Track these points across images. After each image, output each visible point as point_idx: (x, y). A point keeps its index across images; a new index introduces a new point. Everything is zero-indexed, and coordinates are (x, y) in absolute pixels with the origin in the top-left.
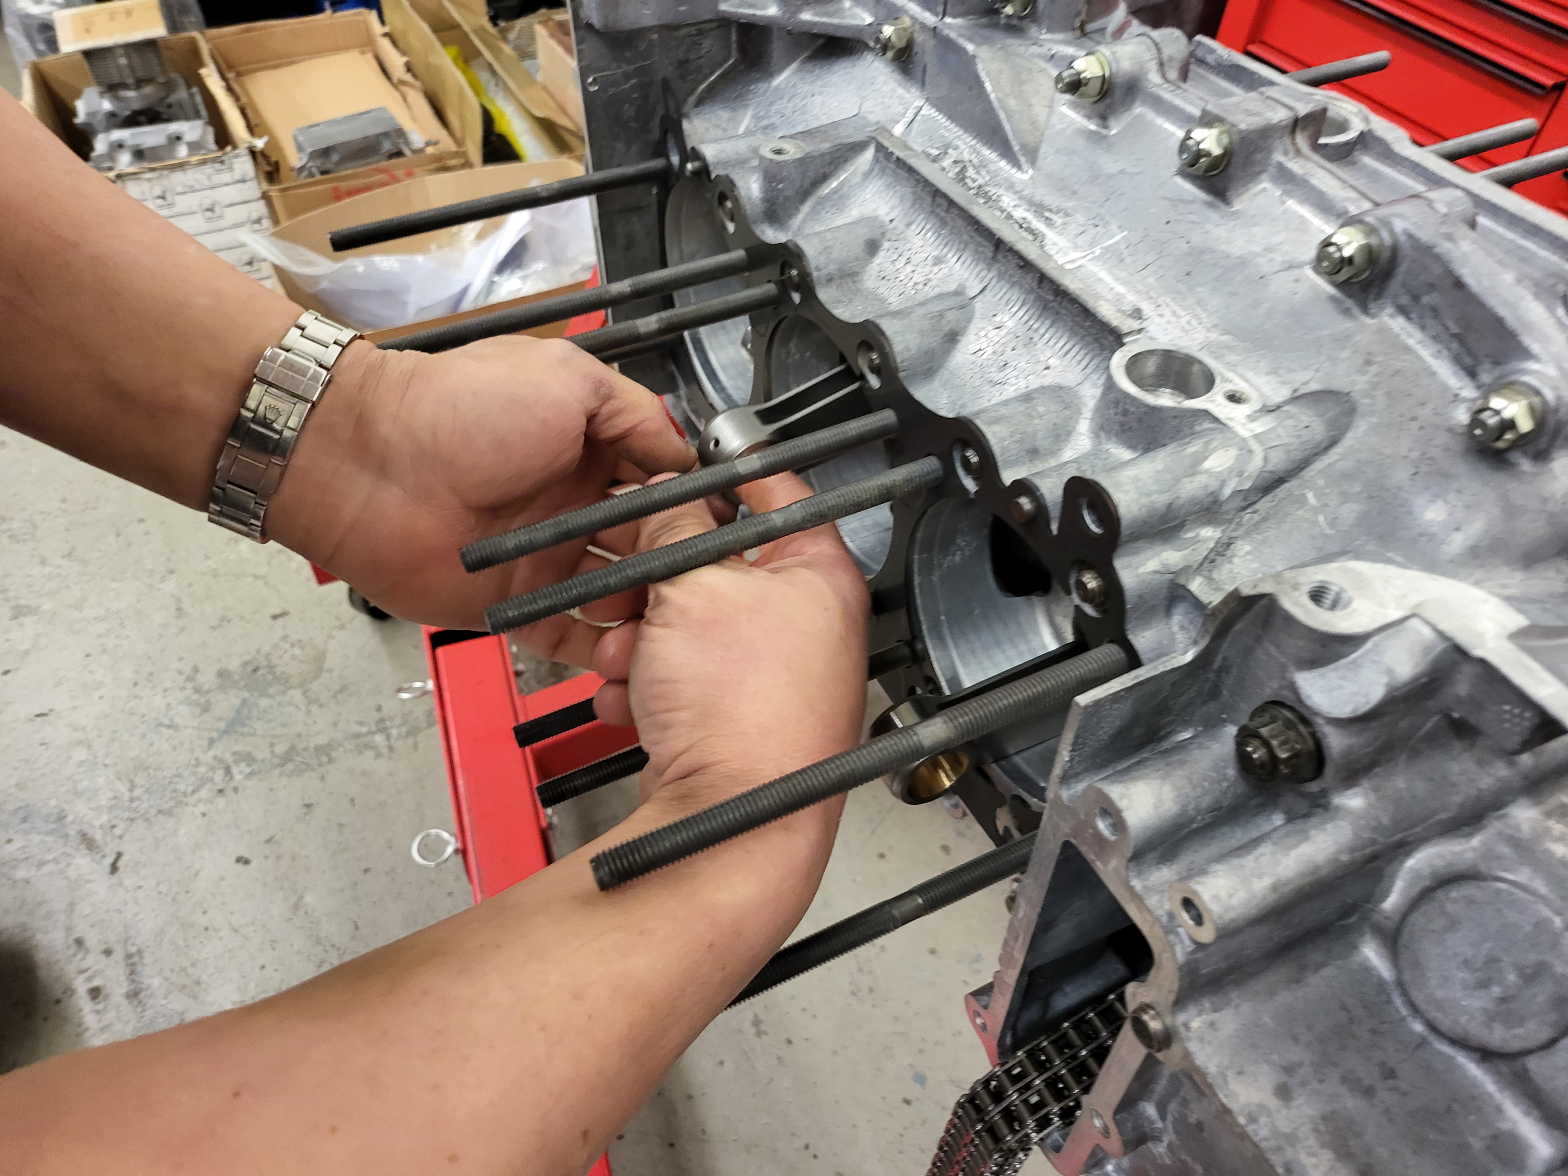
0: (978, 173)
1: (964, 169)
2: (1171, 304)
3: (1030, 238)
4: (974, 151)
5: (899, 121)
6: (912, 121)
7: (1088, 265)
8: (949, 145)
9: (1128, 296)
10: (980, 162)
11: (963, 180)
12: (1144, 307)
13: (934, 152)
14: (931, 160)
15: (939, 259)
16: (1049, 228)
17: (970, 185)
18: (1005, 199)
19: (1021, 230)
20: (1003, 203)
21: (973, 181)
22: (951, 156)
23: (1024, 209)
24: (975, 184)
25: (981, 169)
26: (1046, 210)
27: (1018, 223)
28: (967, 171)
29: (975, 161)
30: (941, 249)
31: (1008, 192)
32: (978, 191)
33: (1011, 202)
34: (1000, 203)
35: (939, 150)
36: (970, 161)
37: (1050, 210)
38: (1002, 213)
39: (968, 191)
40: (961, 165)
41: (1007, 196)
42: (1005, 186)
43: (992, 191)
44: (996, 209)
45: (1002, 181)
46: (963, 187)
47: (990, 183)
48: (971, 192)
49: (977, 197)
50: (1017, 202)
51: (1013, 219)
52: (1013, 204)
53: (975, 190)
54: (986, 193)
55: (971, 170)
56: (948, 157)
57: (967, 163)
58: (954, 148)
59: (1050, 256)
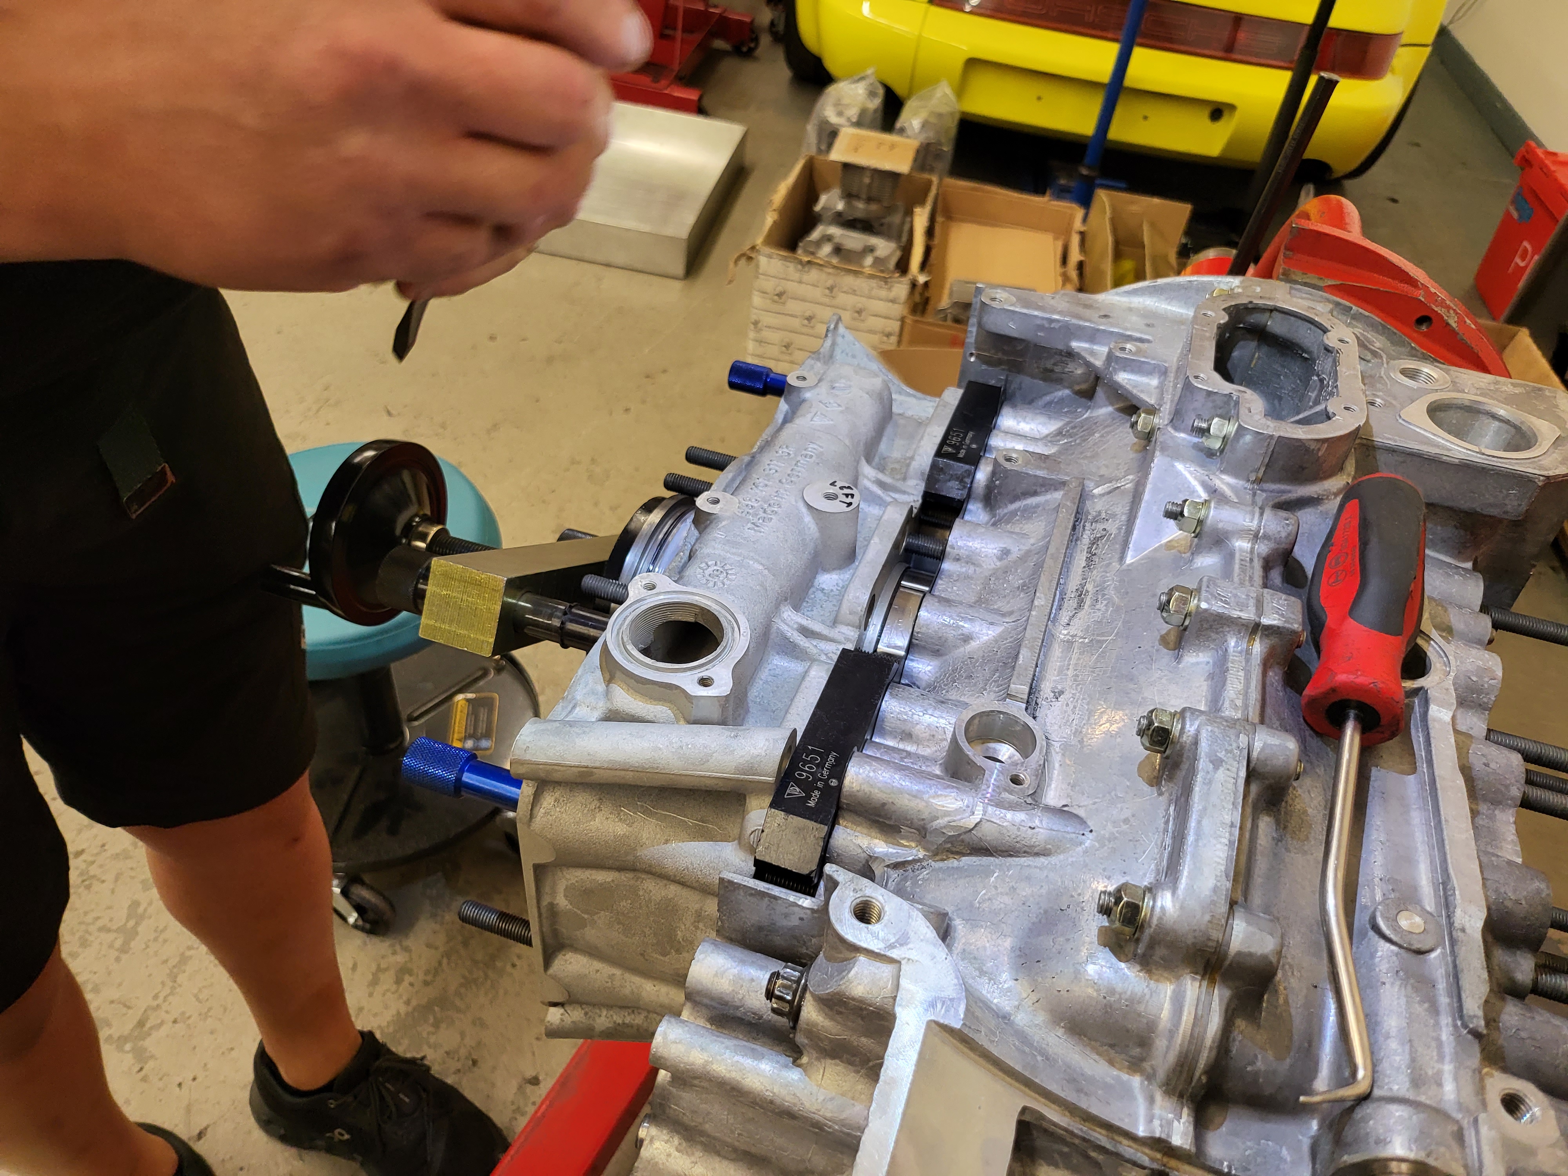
0: (1103, 545)
1: (1102, 537)
2: (1079, 701)
3: (1075, 605)
4: (1119, 529)
5: (1110, 482)
6: (1118, 487)
7: (1076, 645)
8: (1113, 516)
9: (1068, 680)
10: (1114, 538)
11: (1094, 544)
12: (1066, 693)
13: (1103, 515)
14: (1096, 519)
15: (1023, 586)
16: (1090, 607)
17: (1092, 550)
18: (1095, 572)
19: (1077, 598)
20: (1092, 573)
21: (1096, 548)
22: (1107, 524)
23: (1094, 585)
24: (1094, 551)
25: (1108, 543)
26: (1103, 593)
27: (1082, 592)
28: (1101, 540)
29: (1113, 536)
30: (1030, 580)
31: (1101, 568)
32: (1090, 557)
33: (1095, 576)
34: (1090, 572)
35: (1107, 516)
36: (1110, 534)
37: (1104, 595)
38: (1082, 580)
39: (1087, 553)
40: (1104, 533)
41: (1098, 571)
42: (1105, 563)
43: (1095, 562)
44: (1084, 575)
45: (1107, 559)
46: (1088, 548)
47: (1102, 555)
48: (1088, 555)
49: (1086, 560)
50: (1097, 578)
51: (1083, 588)
52: (1094, 578)
53: (1090, 555)
54: (1092, 561)
55: (1103, 540)
56: (1105, 523)
57: (1108, 534)
58: (1114, 520)
59: (1068, 624)
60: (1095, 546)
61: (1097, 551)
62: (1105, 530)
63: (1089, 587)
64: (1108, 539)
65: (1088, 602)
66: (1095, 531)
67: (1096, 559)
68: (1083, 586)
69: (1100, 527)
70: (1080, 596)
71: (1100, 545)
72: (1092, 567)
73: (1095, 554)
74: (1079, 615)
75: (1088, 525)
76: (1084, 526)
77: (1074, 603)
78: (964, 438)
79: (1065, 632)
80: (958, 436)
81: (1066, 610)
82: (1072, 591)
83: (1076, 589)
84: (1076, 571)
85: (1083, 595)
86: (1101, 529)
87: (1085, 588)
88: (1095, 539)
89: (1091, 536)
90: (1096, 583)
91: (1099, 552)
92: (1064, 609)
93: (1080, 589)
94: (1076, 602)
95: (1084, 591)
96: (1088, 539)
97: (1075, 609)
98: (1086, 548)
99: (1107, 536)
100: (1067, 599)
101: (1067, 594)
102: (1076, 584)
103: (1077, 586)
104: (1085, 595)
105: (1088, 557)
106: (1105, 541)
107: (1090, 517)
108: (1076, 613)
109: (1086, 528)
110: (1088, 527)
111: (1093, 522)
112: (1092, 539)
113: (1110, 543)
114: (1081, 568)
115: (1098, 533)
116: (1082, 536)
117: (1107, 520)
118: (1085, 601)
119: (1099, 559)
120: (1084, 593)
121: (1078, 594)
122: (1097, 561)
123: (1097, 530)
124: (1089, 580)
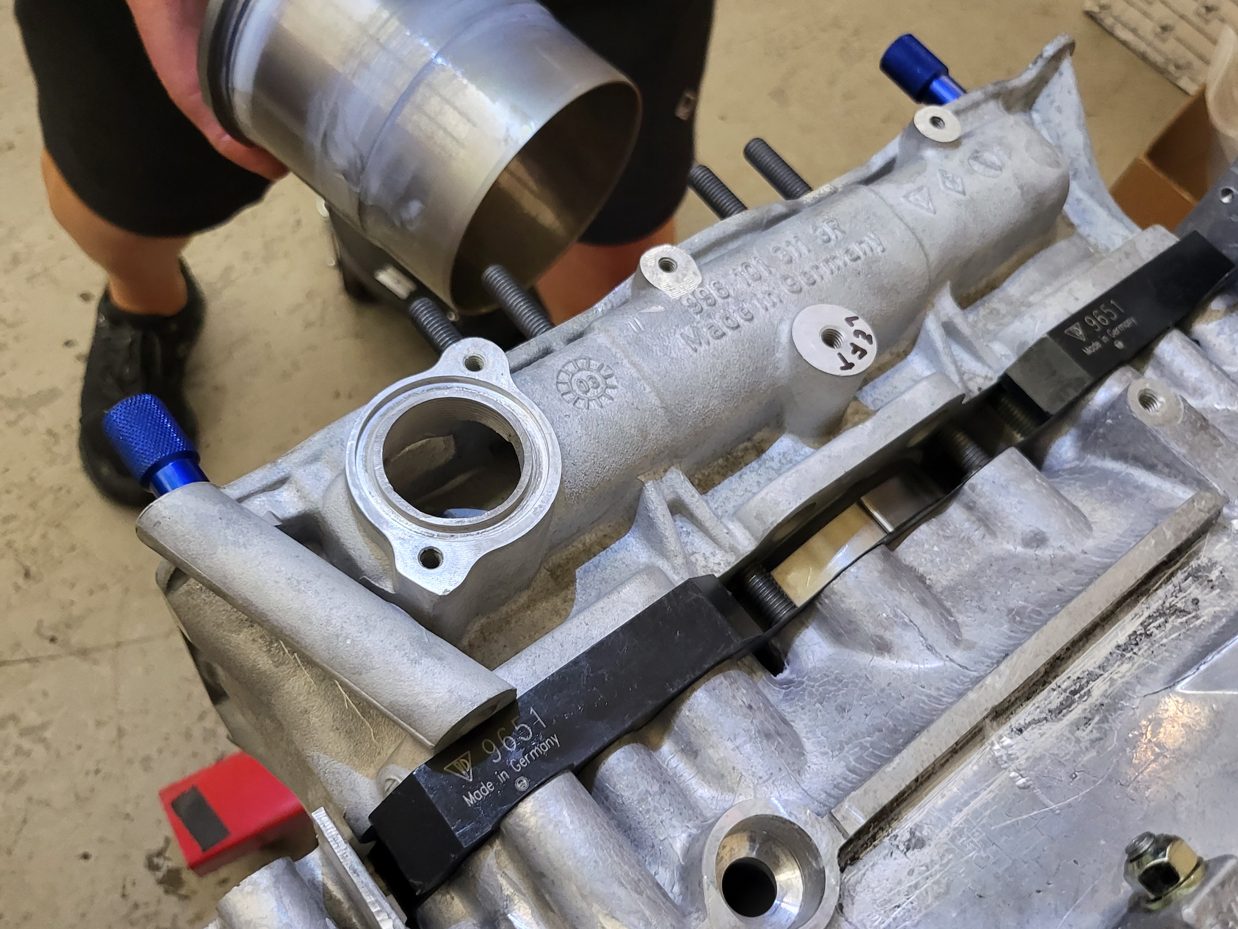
0: (1174, 629)
1: (1183, 612)
2: (930, 882)
3: (1053, 706)
4: (1216, 618)
7: (1001, 778)
8: (1226, 586)
9: (945, 831)
10: (1197, 629)
11: (1161, 615)
12: (926, 850)
13: (1214, 575)
14: (1200, 574)
15: (1018, 613)
16: (1072, 724)
17: (1152, 625)
18: (1126, 667)
19: (1068, 694)
20: (1119, 666)
21: (1160, 626)
22: (1207, 594)
23: (1106, 691)
24: (1154, 630)
25: (1183, 630)
26: (1106, 717)
27: (1081, 688)
28: (1178, 617)
29: (1198, 622)
30: (1033, 611)
31: (1139, 667)
32: (1141, 634)
33: (1120, 675)
34: (1118, 663)
35: (1218, 578)
36: (1197, 617)
37: (1104, 720)
38: (1099, 667)
39: (1141, 624)
40: (1191, 607)
41: (1130, 669)
42: (1150, 662)
43: (1139, 650)
44: (1107, 659)
45: (1159, 658)
46: (1149, 617)
47: (1157, 645)
48: (1140, 627)
49: (1130, 636)
50: (1120, 681)
51: (1088, 682)
52: (1115, 677)
53: (1143, 631)
54: (1137, 644)
55: (1180, 620)
56: (1206, 591)
57: (1193, 614)
58: (1222, 594)
59: (1021, 731)
60: (1162, 620)
61: (1156, 631)
62: (1196, 602)
63: (1098, 688)
64: (1187, 622)
65: (1077, 711)
66: (1181, 595)
67: (1145, 645)
68: (1092, 677)
69: (1194, 590)
70: (1074, 693)
71: (1169, 626)
72: (1128, 655)
73: (1149, 636)
74: (1046, 726)
75: (1180, 576)
76: (1172, 575)
77: (1056, 701)
78: (1113, 325)
79: (1007, 741)
80: (1109, 315)
81: (1037, 705)
82: (1069, 678)
83: (1078, 678)
84: (1101, 646)
85: (1078, 695)
86: (1193, 596)
87: (1092, 684)
88: (1171, 607)
89: (1170, 600)
90: (1112, 689)
91: (1158, 636)
92: (1035, 701)
93: (1084, 681)
94: (1061, 699)
95: (1085, 690)
96: (1161, 602)
97: (1050, 711)
98: (1146, 614)
99: (1190, 616)
100: (1053, 685)
101: (1058, 679)
102: (1084, 669)
103: (1083, 672)
104: (1081, 697)
105: (1138, 633)
106: (1181, 623)
107: (1194, 563)
108: (1046, 719)
109: (1173, 579)
110: (1175, 580)
111: (1191, 578)
112: (1167, 605)
113: (1184, 633)
114: (1114, 644)
115: (1183, 600)
116: (1157, 589)
117: (1212, 588)
118: (1072, 707)
119: (1149, 649)
120: (1082, 692)
121: (1072, 689)
122: (1142, 651)
123: (1184, 594)
124: (1106, 675)
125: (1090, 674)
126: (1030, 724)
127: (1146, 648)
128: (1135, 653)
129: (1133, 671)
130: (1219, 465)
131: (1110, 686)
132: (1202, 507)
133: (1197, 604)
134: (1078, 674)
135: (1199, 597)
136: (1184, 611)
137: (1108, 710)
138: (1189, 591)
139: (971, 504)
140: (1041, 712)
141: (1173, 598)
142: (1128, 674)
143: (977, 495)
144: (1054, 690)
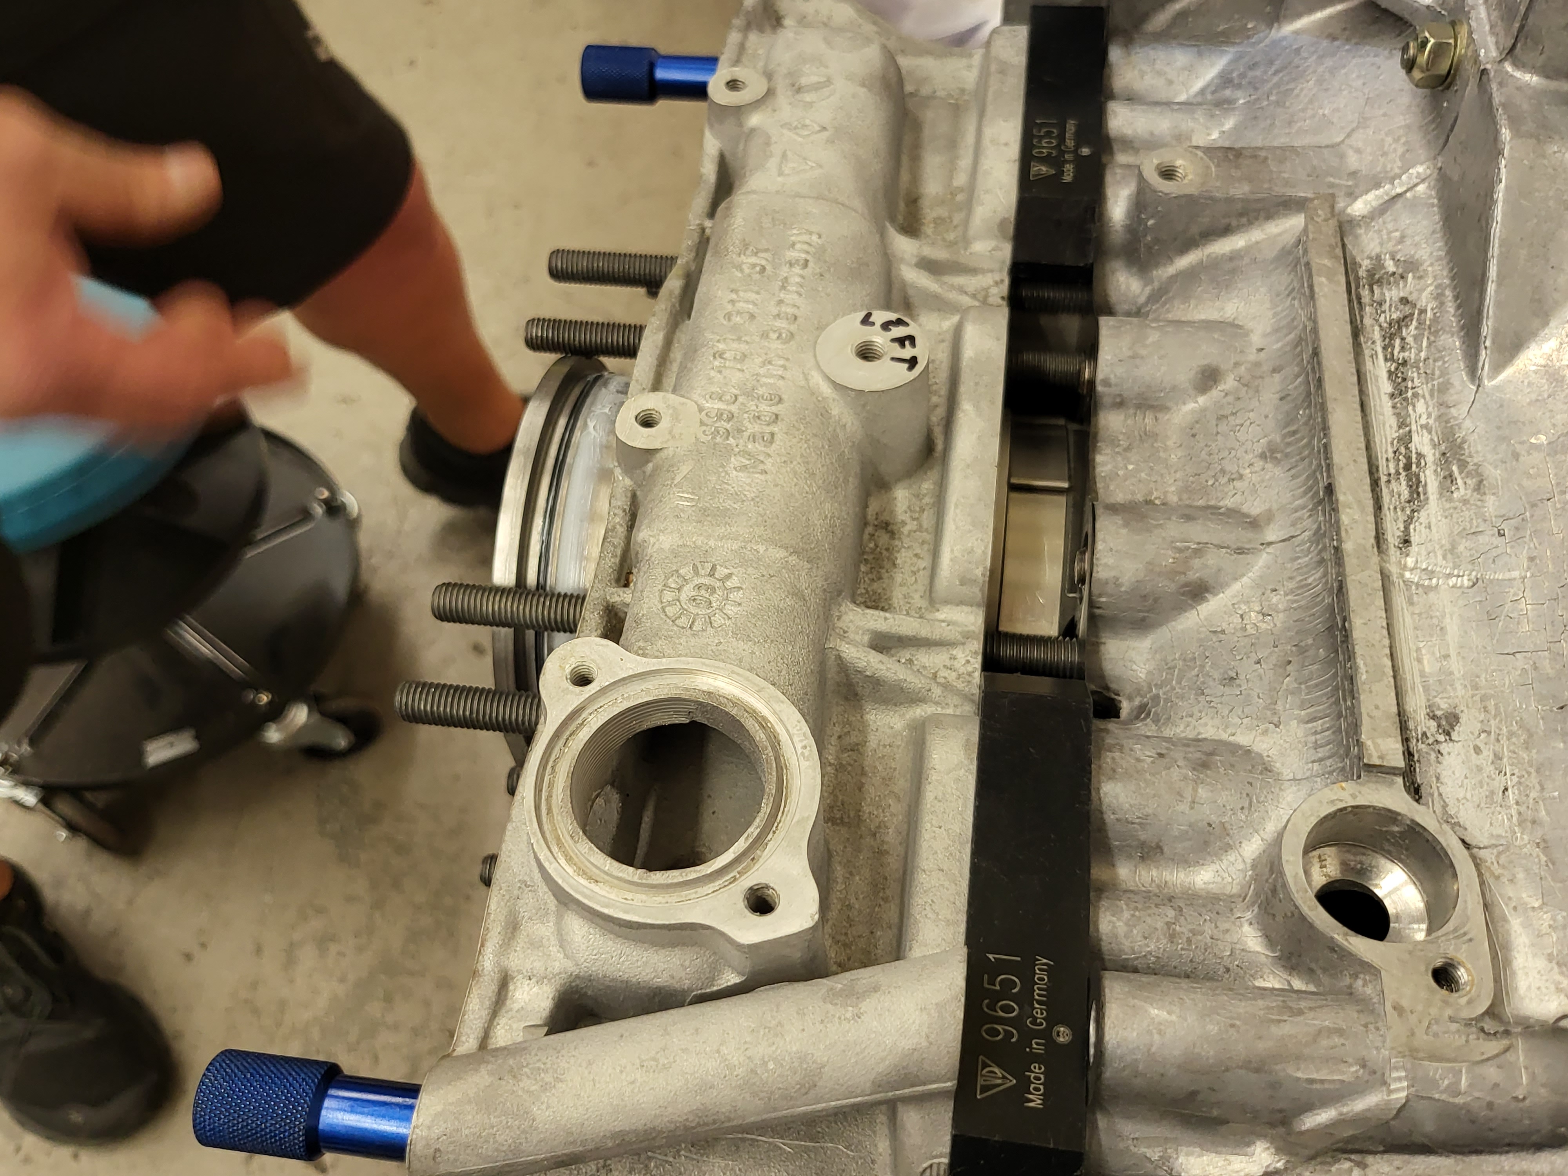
0: (1417, 338)
2: (1504, 741)
3: (1406, 494)
4: (1439, 297)
5: (1378, 185)
6: (1399, 195)
7: (1444, 594)
8: (1411, 266)
9: (1457, 685)
10: (1435, 319)
11: (1392, 337)
12: (1464, 719)
13: (1390, 266)
14: (1377, 277)
15: (1272, 451)
16: (1441, 494)
17: (1396, 353)
18: (1421, 406)
19: (1404, 474)
20: (1414, 411)
21: (1403, 347)
22: (1405, 286)
23: (1432, 440)
24: (1401, 355)
25: (1426, 333)
26: (1459, 460)
27: (1409, 458)
28: (1407, 326)
29: (1429, 314)
30: (1284, 436)
31: (1432, 396)
32: (1397, 369)
33: (1425, 416)
34: (1410, 408)
35: (1397, 267)
36: (1423, 311)
37: (1463, 465)
38: (1400, 427)
39: (1386, 360)
40: (1407, 310)
41: (1426, 403)
42: (1435, 382)
43: (1413, 381)
44: (1398, 415)
45: (1437, 373)
46: (1385, 348)
47: (1421, 364)
48: (1389, 364)
49: (1389, 378)
50: (1431, 421)
51: (1407, 448)
52: (1423, 421)
53: (1394, 365)
54: (1404, 380)
55: (1412, 327)
56: (1401, 285)
57: (1416, 312)
58: (1418, 275)
59: (1407, 542)
60: (1398, 342)
61: (1407, 354)
62: (1404, 301)
63: (1422, 443)
64: (1420, 323)
65: (1431, 479)
66: (1386, 306)
67: (1412, 373)
68: (1406, 440)
69: (1392, 294)
70: (1408, 467)
71: (1410, 340)
72: (1410, 394)
73: (1405, 363)
74: (1422, 516)
75: (1364, 292)
76: (1358, 298)
77: (1402, 488)
78: (1062, 137)
79: (1408, 561)
80: (1048, 134)
81: (1392, 507)
82: (1387, 459)
83: (1395, 452)
84: (1378, 408)
85: (1414, 466)
86: (1396, 299)
87: (1412, 446)
88: (1390, 324)
89: (1382, 319)
90: (1433, 433)
91: (1413, 356)
92: (1386, 506)
93: (1403, 450)
94: (1404, 483)
95: (1414, 456)
96: (1377, 328)
97: (1409, 502)
98: (1379, 350)
99: (1416, 316)
100: (1384, 479)
101: (1380, 469)
102: (1389, 440)
103: (1392, 443)
104: (1418, 465)
105: (1393, 370)
106: (1416, 328)
107: (1362, 273)
108: (1413, 511)
109: (1363, 300)
110: (1366, 299)
111: (1375, 287)
112: (1385, 325)
113: (1430, 333)
114: (1385, 399)
115: (1393, 309)
116: (1362, 321)
117: (1402, 277)
118: (1422, 479)
119: (1419, 373)
120: (1414, 460)
121: (1401, 465)
122: (1415, 380)
123: (1388, 304)
124: (1414, 427)
125: (1400, 439)
126: (1407, 528)
127: (1415, 375)
128: (1413, 388)
129: (1430, 403)
130: (1286, 175)
131: (1430, 433)
132: (1323, 217)
133: (1408, 302)
134: (1390, 450)
135: (1402, 294)
136: (1405, 317)
137: (1456, 453)
138: (1388, 299)
139: (1118, 400)
140: (1403, 510)
141: (1383, 315)
142: (1430, 409)
143: (1116, 385)
144: (1389, 481)
